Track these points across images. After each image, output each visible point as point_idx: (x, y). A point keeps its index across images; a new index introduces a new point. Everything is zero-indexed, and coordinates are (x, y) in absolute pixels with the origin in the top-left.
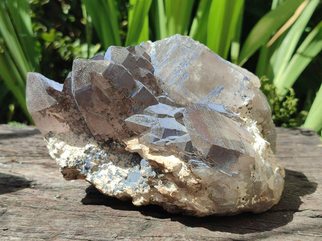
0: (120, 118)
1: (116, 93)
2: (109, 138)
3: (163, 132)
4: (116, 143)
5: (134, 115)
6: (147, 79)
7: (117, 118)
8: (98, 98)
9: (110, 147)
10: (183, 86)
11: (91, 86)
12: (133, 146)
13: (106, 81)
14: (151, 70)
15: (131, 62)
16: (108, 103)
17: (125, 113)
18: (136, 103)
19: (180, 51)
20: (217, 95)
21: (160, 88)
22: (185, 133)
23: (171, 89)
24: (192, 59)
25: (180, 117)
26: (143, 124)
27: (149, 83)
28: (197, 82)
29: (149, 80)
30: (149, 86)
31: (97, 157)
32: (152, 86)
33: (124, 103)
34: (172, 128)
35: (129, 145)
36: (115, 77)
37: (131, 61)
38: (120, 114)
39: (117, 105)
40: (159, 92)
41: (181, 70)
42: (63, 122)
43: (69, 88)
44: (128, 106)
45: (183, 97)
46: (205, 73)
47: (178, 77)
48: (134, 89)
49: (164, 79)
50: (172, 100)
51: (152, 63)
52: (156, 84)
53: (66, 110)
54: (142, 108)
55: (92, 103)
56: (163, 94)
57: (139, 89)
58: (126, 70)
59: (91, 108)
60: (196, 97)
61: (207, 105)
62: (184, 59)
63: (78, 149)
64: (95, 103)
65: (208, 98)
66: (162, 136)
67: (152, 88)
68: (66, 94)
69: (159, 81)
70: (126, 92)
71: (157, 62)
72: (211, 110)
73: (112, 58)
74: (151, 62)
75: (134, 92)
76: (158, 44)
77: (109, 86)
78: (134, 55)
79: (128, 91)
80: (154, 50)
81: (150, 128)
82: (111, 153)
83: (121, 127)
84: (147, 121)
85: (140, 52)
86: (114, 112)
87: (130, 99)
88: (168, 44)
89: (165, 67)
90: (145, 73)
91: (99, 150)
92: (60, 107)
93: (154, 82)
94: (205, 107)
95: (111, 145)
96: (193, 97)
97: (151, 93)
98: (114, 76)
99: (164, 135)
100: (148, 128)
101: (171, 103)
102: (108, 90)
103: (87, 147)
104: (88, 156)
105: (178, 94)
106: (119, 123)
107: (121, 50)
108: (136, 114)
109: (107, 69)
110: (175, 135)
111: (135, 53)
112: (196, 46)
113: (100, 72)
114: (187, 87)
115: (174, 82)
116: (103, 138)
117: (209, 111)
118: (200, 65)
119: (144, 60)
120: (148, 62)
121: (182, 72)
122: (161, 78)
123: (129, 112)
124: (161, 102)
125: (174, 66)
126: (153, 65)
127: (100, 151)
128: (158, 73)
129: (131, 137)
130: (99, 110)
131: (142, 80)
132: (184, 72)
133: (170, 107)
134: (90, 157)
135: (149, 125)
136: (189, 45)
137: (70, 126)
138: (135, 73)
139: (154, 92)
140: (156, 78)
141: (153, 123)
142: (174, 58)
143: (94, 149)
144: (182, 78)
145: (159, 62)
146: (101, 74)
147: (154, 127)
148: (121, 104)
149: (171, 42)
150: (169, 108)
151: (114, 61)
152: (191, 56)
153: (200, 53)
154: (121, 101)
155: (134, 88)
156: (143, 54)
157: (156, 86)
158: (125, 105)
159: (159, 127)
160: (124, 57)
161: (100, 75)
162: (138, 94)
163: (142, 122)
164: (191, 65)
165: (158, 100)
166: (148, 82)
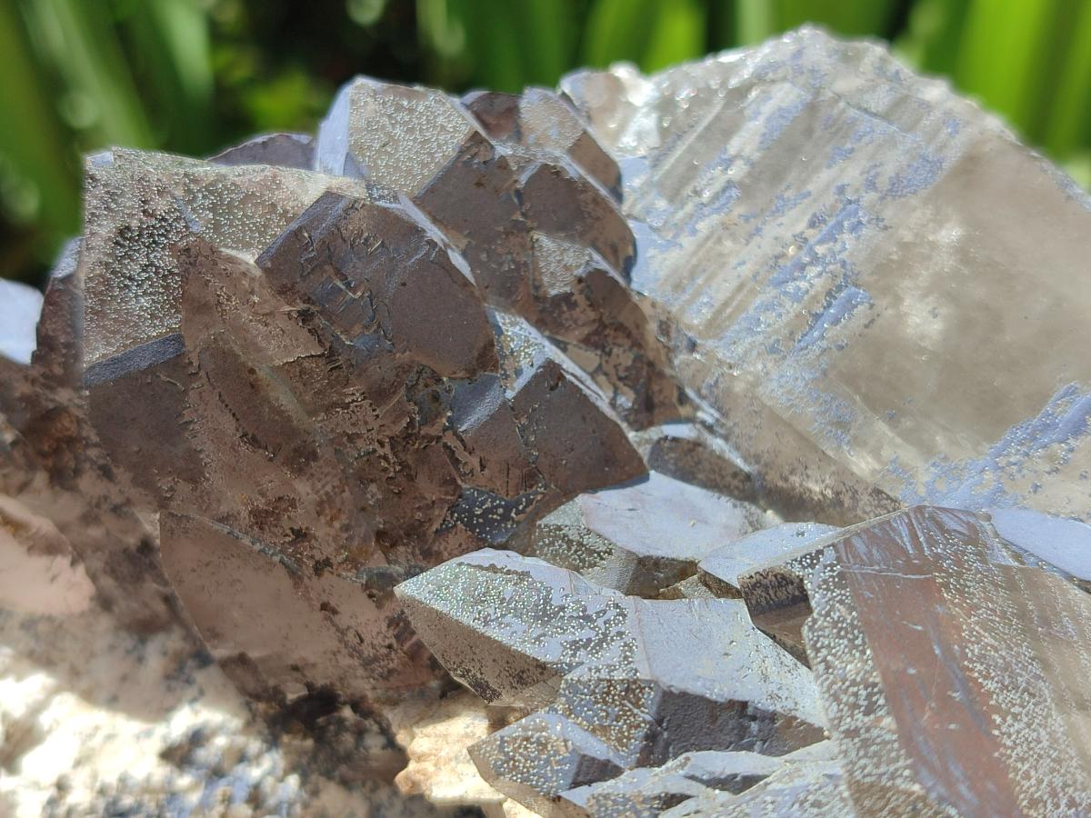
0: (377, 562)
1: (354, 392)
2: (309, 686)
3: (645, 715)
4: (358, 718)
5: (466, 558)
6: (585, 314)
7: (353, 562)
8: (228, 424)
9: (320, 739)
10: (825, 373)
11: (178, 339)
12: (444, 776)
13: (287, 308)
14: (615, 250)
15: (481, 191)
16: (301, 457)
17: (414, 532)
18: (486, 471)
19: (818, 133)
20: (1060, 450)
21: (668, 371)
22: (812, 735)
23: (739, 387)
24: (896, 189)
25: (781, 606)
26: (515, 635)
27: (596, 340)
28: (922, 351)
29: (592, 315)
30: (593, 358)
31: (241, 793)
32: (613, 360)
33: (404, 465)
34: (718, 693)
35: (420, 758)
36: (348, 285)
37: (479, 184)
38: (380, 535)
39: (363, 480)
40: (656, 400)
41: (816, 260)
42: (51, 549)
43: (68, 346)
44: (429, 490)
45: (815, 448)
46: (978, 291)
47: (792, 308)
48: (483, 375)
49: (695, 318)
50: (745, 460)
51: (625, 209)
52: (638, 344)
53: (61, 478)
54: (529, 502)
55: (193, 455)
56: (684, 411)
57: (518, 372)
58: (432, 244)
59: (184, 488)
60: (909, 455)
61: (989, 518)
62: (841, 190)
63: (125, 726)
64: (210, 454)
65: (997, 468)
66: (636, 743)
67: (612, 372)
68: (52, 382)
69: (665, 328)
70: (422, 393)
71: (662, 204)
72: (1017, 557)
73: (349, 158)
74: (619, 196)
75: (480, 392)
76: (674, 89)
77: (304, 348)
78: (503, 149)
79: (435, 387)
80: (645, 122)
81: (558, 673)
82: (328, 775)
83: (384, 628)
84: (546, 614)
85: (553, 133)
86: (337, 524)
87: (449, 440)
88: (741, 92)
89: (708, 238)
90: (567, 268)
91: (254, 745)
92: (21, 461)
93: (629, 335)
94: (973, 537)
95: (323, 729)
96: (887, 453)
97: (604, 405)
98: (344, 278)
99: (651, 737)
100: (542, 667)
101: (735, 475)
102: (296, 372)
103: (183, 720)
104: (184, 781)
105: (789, 425)
106: (371, 596)
107: (421, 108)
108: (480, 544)
109: (294, 226)
110: (740, 741)
111: (518, 135)
112: (927, 107)
113: (247, 246)
114: (851, 379)
115: (760, 338)
116: (272, 682)
117: (1006, 569)
118: (951, 233)
119: (570, 182)
120: (597, 200)
121: (820, 275)
122: (674, 310)
123: (436, 526)
124: (663, 470)
125: (771, 230)
126: (631, 224)
127: (258, 756)
128: (662, 274)
129: (443, 695)
130: (236, 499)
131: (548, 315)
132: (835, 276)
133: (725, 503)
134: (193, 788)
135: (549, 651)
136: (880, 99)
137: (93, 577)
138: (501, 264)
139: (622, 400)
140: (646, 309)
141: (585, 634)
142: (777, 176)
143: (221, 741)
144: (817, 317)
145: (671, 200)
146: (249, 258)
147: (587, 669)
148: (385, 470)
149: (760, 78)
150: (721, 510)
151: (362, 176)
152: (889, 170)
153: (953, 156)
154: (387, 450)
155: (484, 367)
156: (569, 144)
157: (638, 359)
158: (411, 478)
159: (619, 675)
160: (431, 154)
161: (243, 268)
162: (511, 410)
163: (509, 618)
164: (886, 228)
165: (644, 452)
166: (586, 331)
